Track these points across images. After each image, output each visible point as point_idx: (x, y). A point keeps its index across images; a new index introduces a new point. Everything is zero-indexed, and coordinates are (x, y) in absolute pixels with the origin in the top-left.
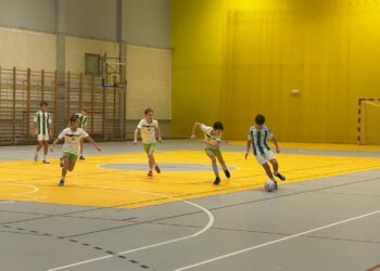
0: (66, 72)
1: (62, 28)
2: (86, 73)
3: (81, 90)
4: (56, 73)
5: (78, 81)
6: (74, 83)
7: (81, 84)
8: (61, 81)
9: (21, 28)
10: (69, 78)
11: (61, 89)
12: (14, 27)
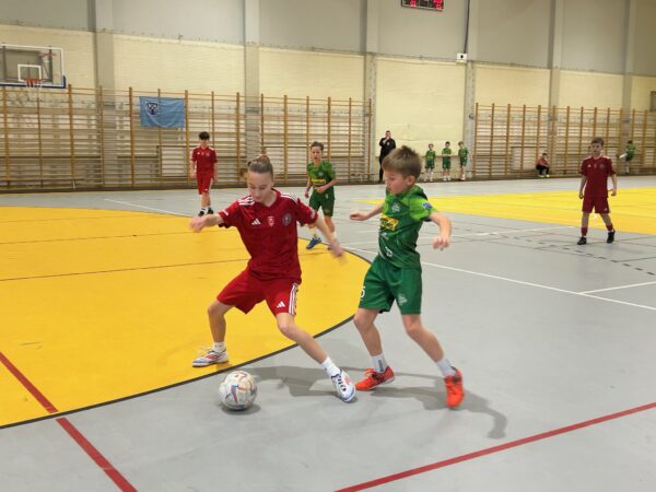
0: (632, 109)
1: (629, 68)
2: (651, 111)
3: (645, 126)
4: (621, 111)
5: (643, 118)
6: (639, 120)
7: (645, 120)
8: (625, 119)
9: (592, 71)
10: (634, 115)
11: (626, 125)
12: (584, 71)
